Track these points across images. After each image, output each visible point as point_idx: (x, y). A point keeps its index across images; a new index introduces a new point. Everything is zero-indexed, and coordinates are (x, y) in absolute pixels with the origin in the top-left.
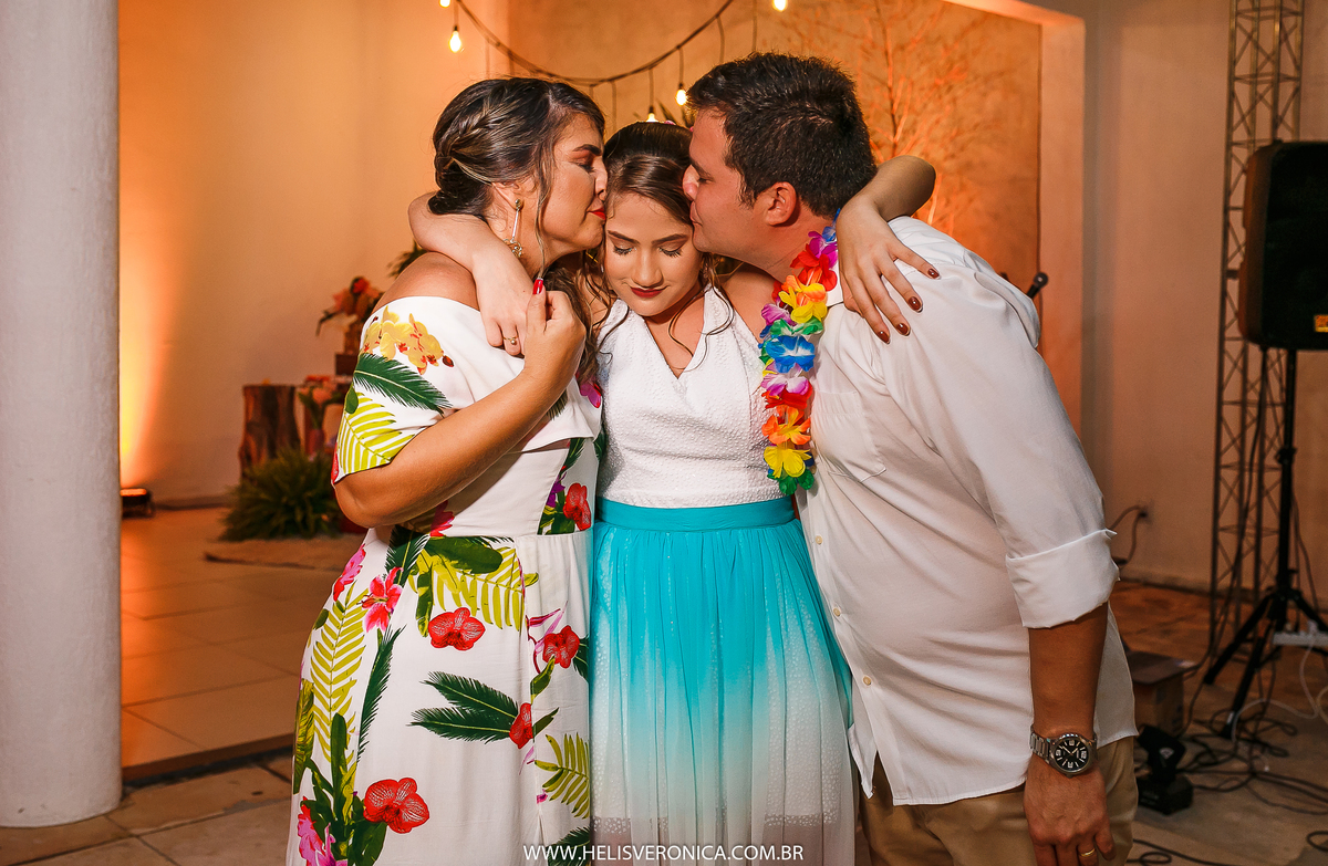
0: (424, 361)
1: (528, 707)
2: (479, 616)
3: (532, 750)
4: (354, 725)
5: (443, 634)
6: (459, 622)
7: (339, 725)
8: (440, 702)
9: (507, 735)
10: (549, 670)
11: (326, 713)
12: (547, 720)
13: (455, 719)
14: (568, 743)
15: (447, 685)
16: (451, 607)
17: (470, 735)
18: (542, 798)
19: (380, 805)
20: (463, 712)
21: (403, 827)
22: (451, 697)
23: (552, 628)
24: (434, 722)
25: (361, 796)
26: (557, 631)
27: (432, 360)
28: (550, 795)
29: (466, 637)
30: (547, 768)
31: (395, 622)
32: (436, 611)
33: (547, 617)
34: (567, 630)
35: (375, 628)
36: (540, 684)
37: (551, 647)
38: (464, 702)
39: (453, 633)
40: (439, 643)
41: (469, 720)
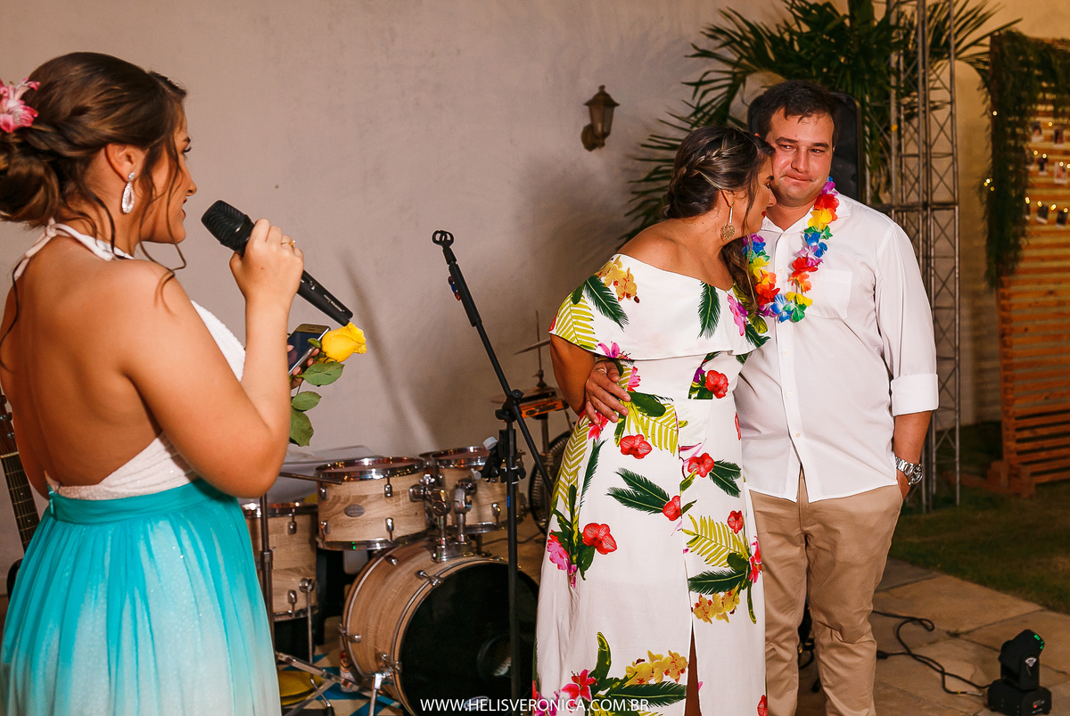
0: (623, 295)
1: (678, 498)
2: (649, 441)
3: (681, 523)
4: (579, 491)
5: (627, 447)
6: (637, 443)
7: (573, 491)
8: (623, 485)
9: (662, 511)
10: (693, 477)
11: (567, 484)
12: (689, 506)
13: (631, 496)
14: (703, 521)
15: (628, 477)
16: (634, 434)
17: (640, 507)
18: (687, 550)
19: (591, 536)
20: (636, 493)
21: (605, 551)
22: (629, 483)
23: (696, 453)
24: (619, 495)
25: (581, 531)
26: (699, 455)
27: (628, 296)
28: (690, 549)
29: (641, 452)
30: (689, 534)
31: (603, 436)
32: (626, 433)
33: (693, 447)
34: (705, 456)
35: (593, 438)
36: (685, 485)
37: (694, 464)
38: (636, 488)
39: (634, 448)
40: (625, 452)
41: (638, 498)
